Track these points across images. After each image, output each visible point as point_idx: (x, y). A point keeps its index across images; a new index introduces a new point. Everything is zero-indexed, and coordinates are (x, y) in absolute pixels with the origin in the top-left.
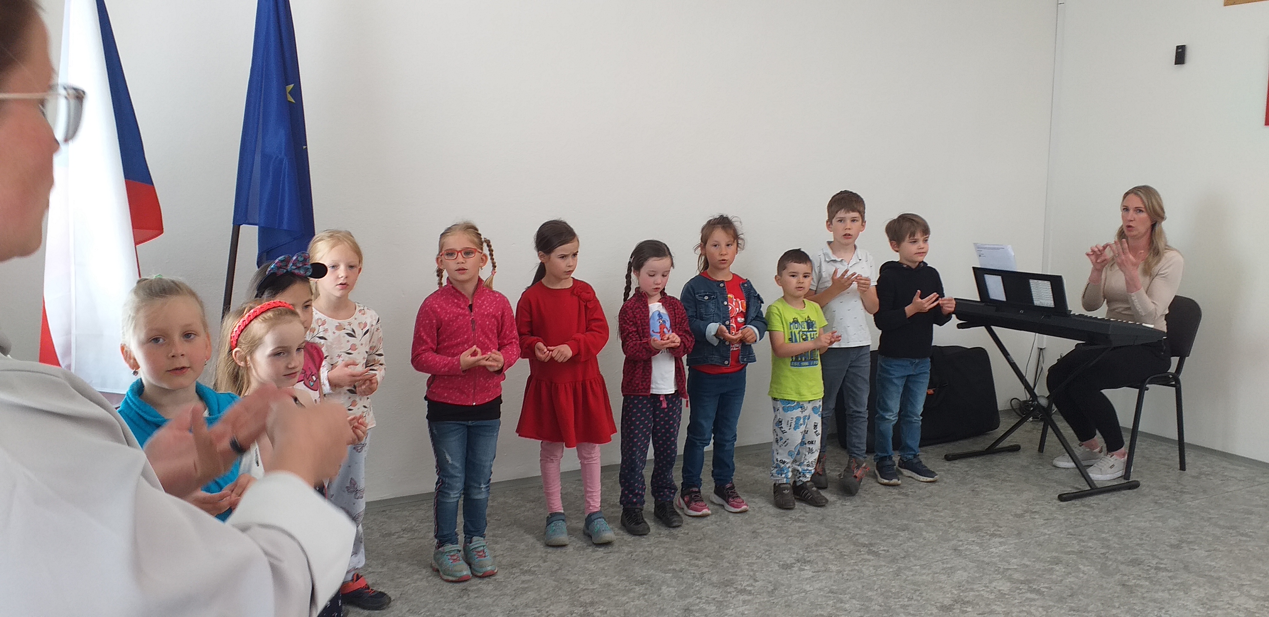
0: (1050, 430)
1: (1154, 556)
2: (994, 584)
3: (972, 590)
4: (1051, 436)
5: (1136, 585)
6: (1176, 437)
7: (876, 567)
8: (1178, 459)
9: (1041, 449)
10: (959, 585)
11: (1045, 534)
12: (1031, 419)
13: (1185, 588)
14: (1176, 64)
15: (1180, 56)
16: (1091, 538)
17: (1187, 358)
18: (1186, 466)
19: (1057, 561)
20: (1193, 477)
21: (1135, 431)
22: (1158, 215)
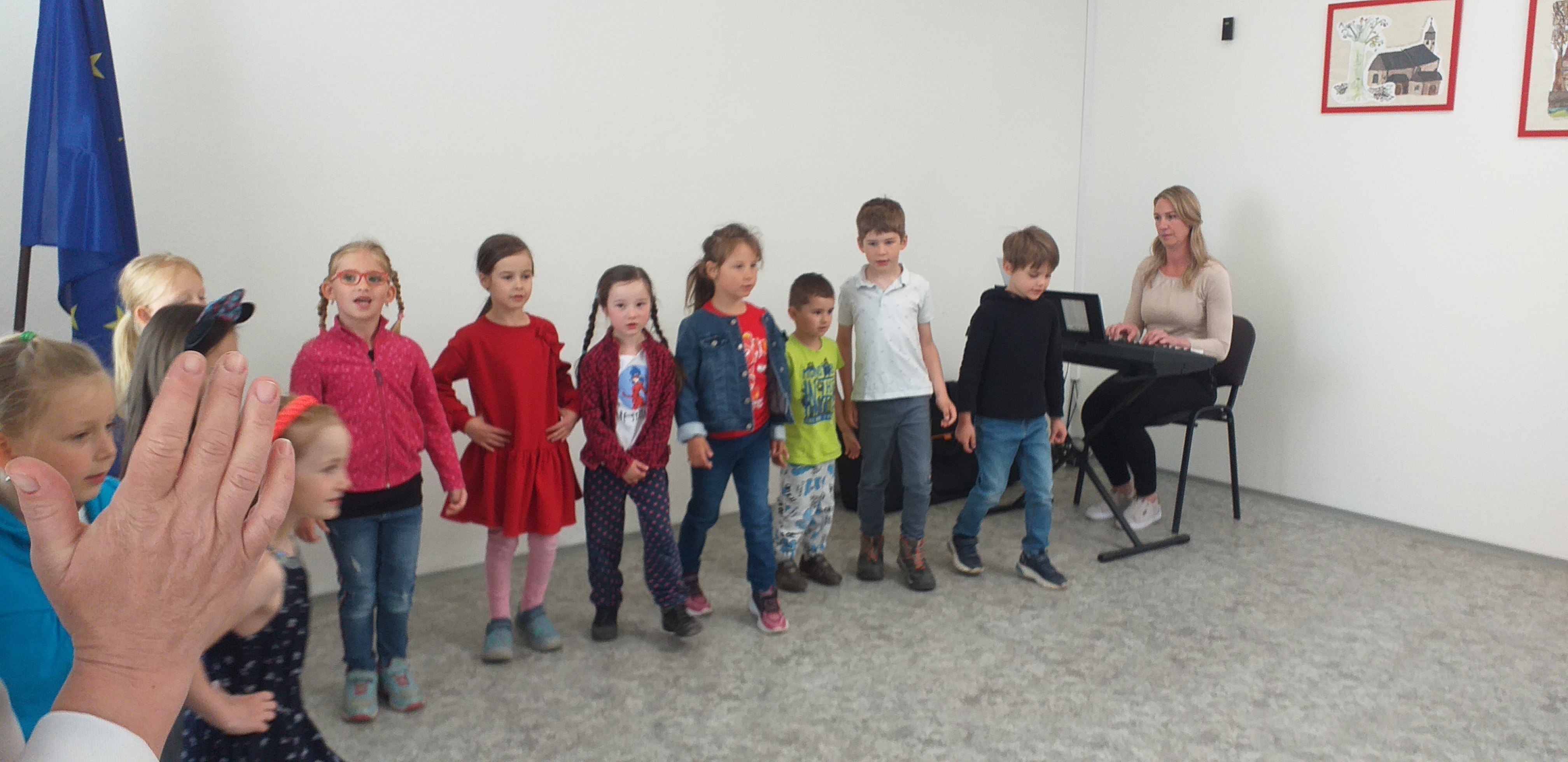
0: (1086, 477)
1: (1207, 623)
2: (1027, 667)
3: (1002, 676)
4: (1088, 486)
5: (1188, 659)
6: (1228, 479)
7: (888, 655)
8: (1232, 506)
9: (1077, 500)
10: (986, 672)
11: (1084, 603)
12: (1065, 465)
13: (1242, 658)
14: (1223, 39)
15: (1228, 30)
16: (1136, 605)
17: (1240, 388)
18: (1241, 515)
19: (1098, 635)
20: (1248, 526)
21: (1183, 476)
22: (1192, 221)
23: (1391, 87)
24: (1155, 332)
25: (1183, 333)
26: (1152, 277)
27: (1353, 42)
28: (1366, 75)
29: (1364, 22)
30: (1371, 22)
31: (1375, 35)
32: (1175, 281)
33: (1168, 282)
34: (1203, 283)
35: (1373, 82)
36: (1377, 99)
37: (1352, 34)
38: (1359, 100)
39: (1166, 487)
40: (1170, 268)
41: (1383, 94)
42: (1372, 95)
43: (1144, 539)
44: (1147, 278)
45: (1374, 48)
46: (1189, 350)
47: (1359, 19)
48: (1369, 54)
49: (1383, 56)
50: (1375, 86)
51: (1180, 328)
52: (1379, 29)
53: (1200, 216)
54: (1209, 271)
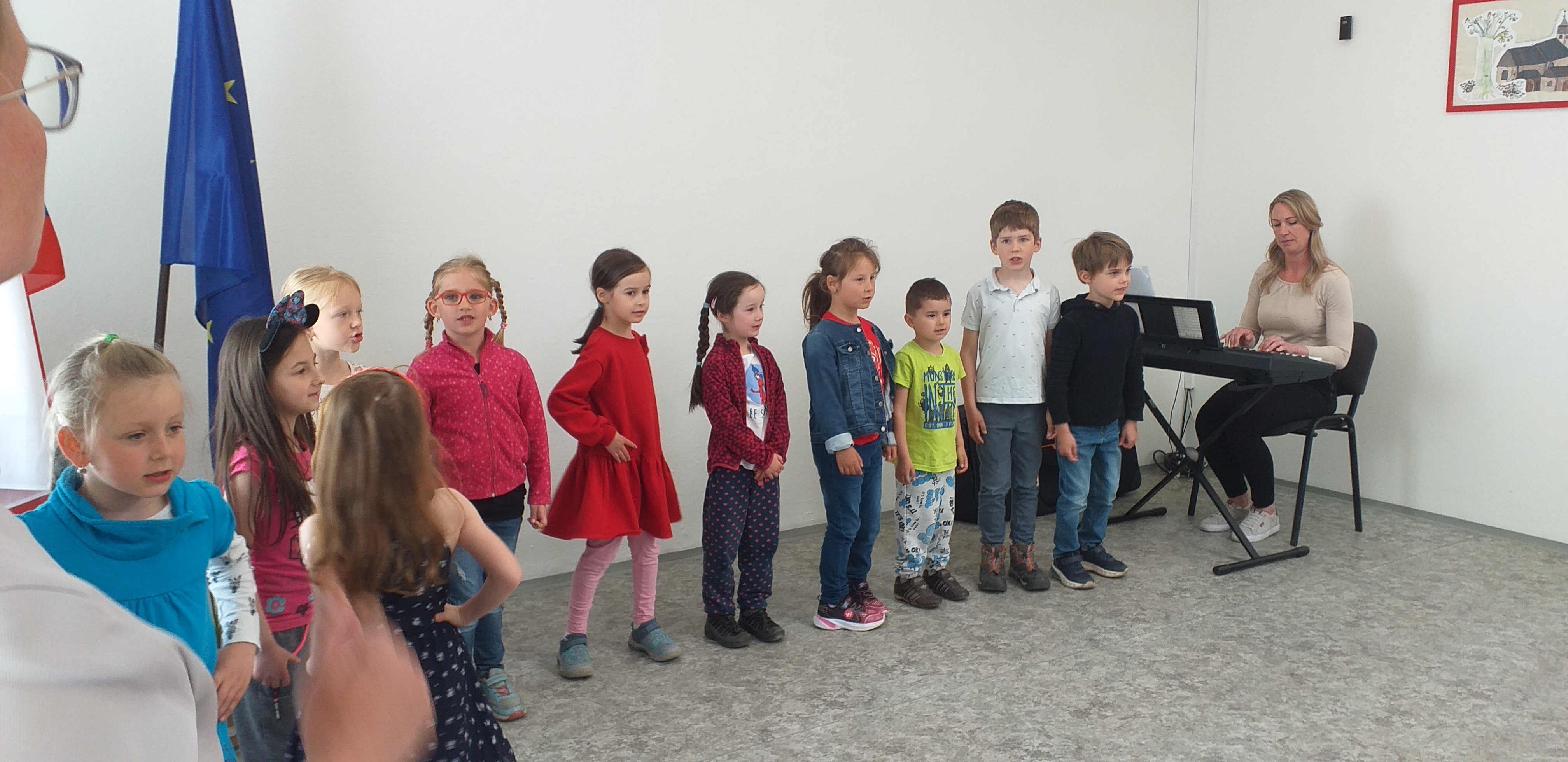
0: (1201, 488)
1: (1327, 638)
2: (1138, 681)
3: (1112, 689)
4: (1203, 497)
5: (1307, 674)
6: (1350, 492)
7: (995, 666)
8: (1353, 518)
9: (1191, 512)
10: (1096, 684)
11: (1198, 616)
12: (1178, 475)
13: (1364, 674)
14: (1340, 39)
15: (1346, 29)
16: (1253, 619)
17: (1361, 396)
18: (1363, 526)
19: (1213, 649)
20: (1371, 539)
21: (1302, 486)
22: (1312, 223)
23: (1522, 84)
24: (1273, 338)
25: (1301, 340)
26: (1269, 284)
27: (1479, 38)
28: (1495, 71)
29: (1492, 17)
30: (1500, 17)
31: (1503, 30)
32: (1293, 286)
33: (1286, 287)
34: (1322, 288)
35: (1502, 79)
36: (1507, 96)
37: (1480, 30)
38: (1487, 98)
39: (1284, 499)
40: (1289, 272)
41: (1513, 92)
42: (1502, 92)
43: (1261, 551)
44: (1264, 283)
45: (1503, 44)
46: (1307, 357)
47: (1487, 13)
48: (1498, 49)
49: (1512, 51)
50: (1504, 83)
51: (1300, 335)
52: (1508, 23)
53: (1320, 219)
54: (1329, 277)
